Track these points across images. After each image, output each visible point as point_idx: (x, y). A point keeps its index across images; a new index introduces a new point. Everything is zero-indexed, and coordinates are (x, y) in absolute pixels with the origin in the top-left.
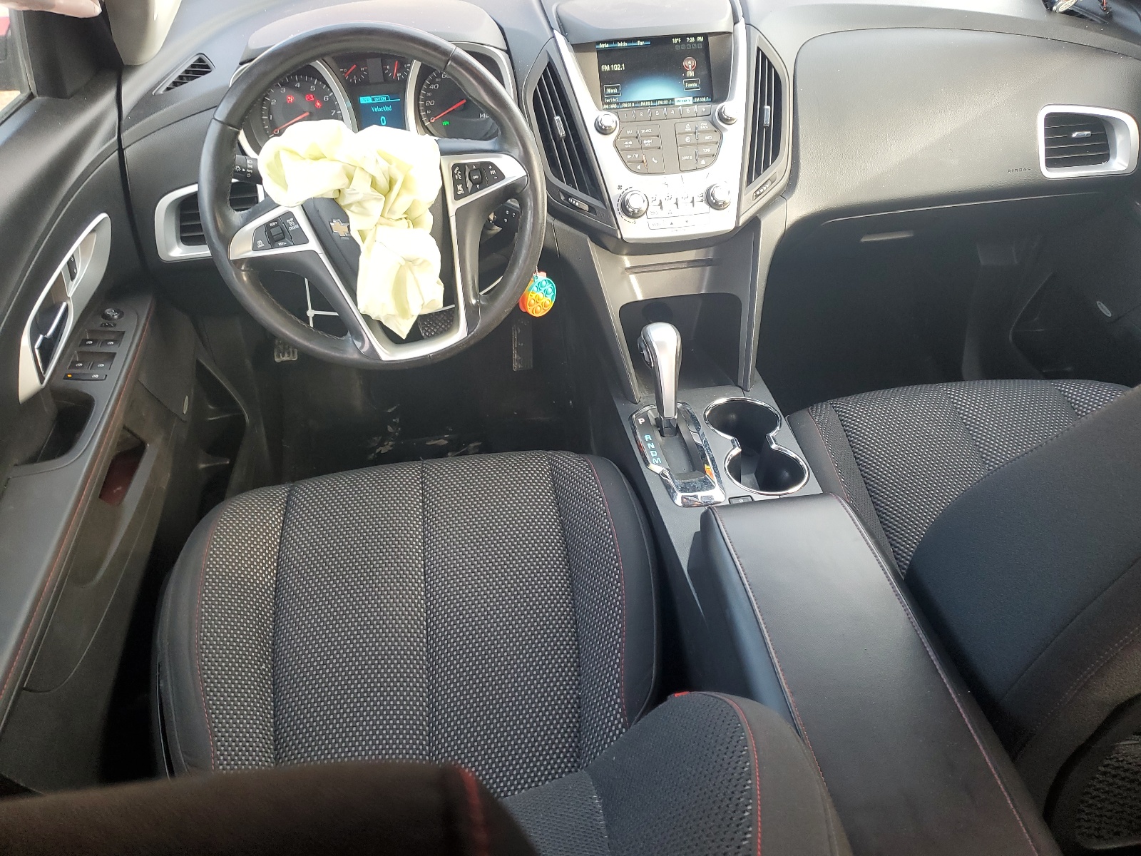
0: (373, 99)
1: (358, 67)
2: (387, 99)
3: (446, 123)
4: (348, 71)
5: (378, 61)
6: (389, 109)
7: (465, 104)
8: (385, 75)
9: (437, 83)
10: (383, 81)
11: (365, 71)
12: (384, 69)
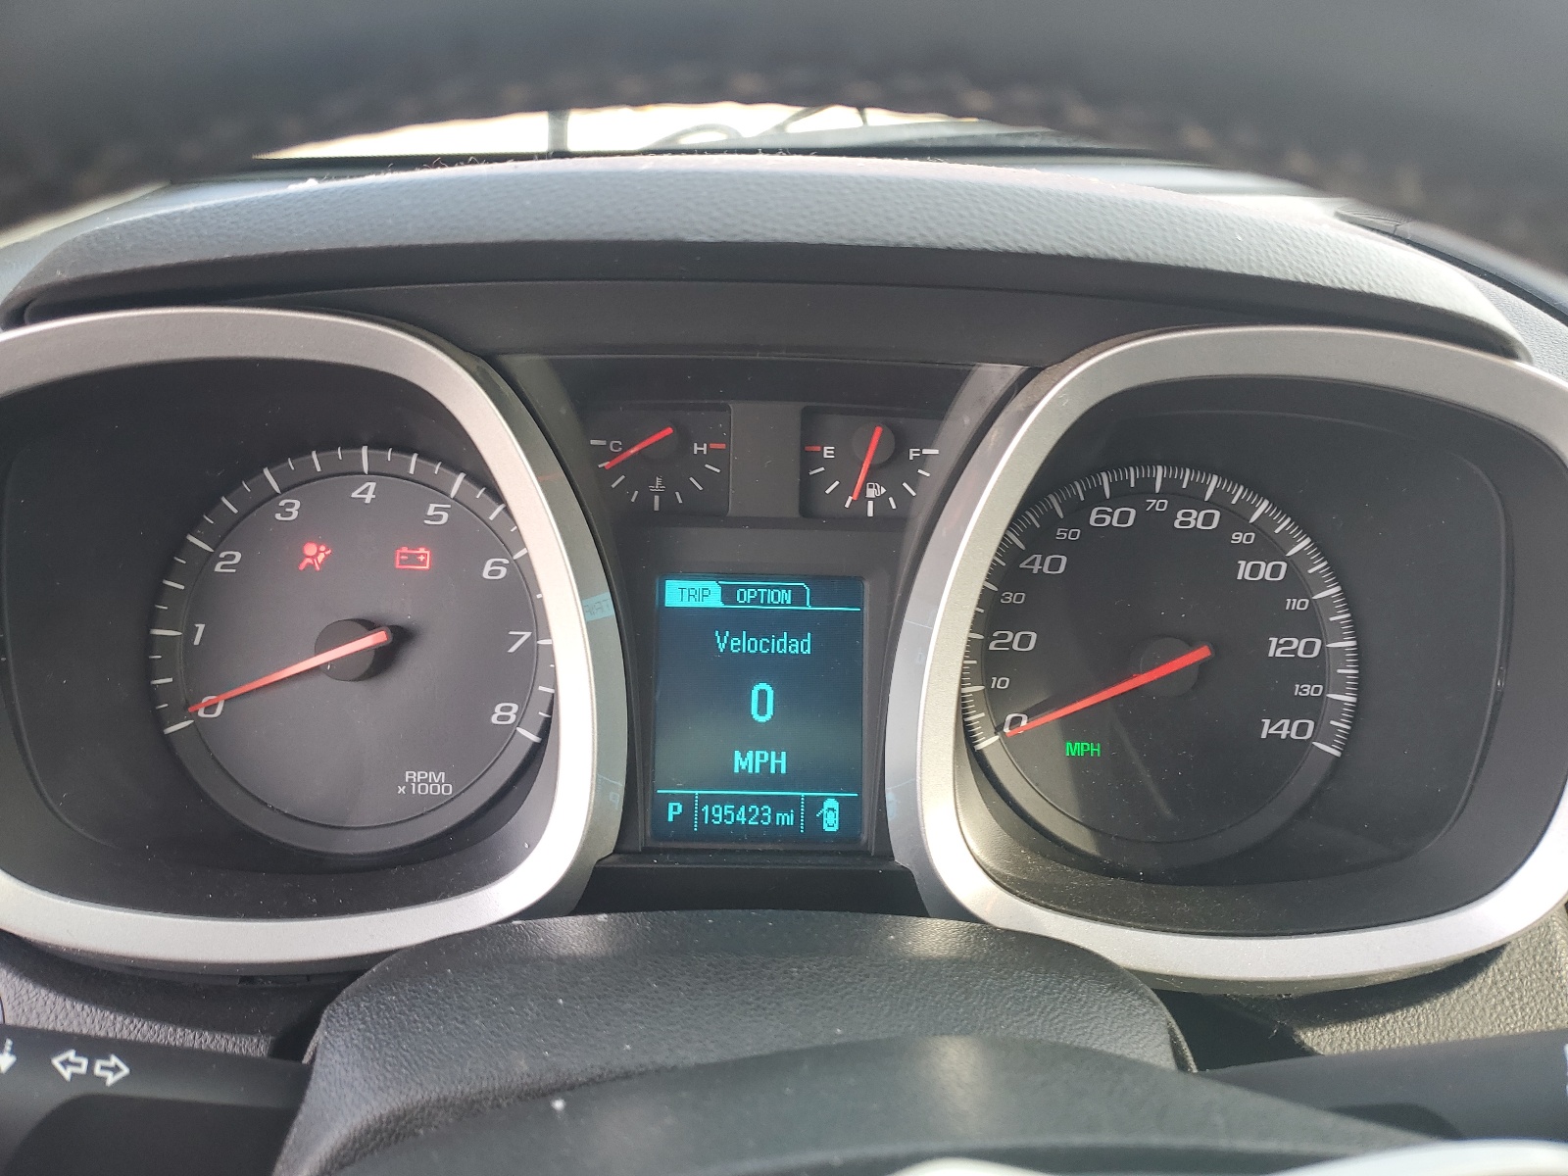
0: (728, 594)
1: (685, 439)
2: (798, 597)
3: (1077, 749)
4: (626, 448)
5: (787, 413)
6: (801, 646)
7: (1203, 665)
8: (808, 488)
9: (1066, 547)
10: (791, 510)
11: (714, 457)
12: (808, 459)
